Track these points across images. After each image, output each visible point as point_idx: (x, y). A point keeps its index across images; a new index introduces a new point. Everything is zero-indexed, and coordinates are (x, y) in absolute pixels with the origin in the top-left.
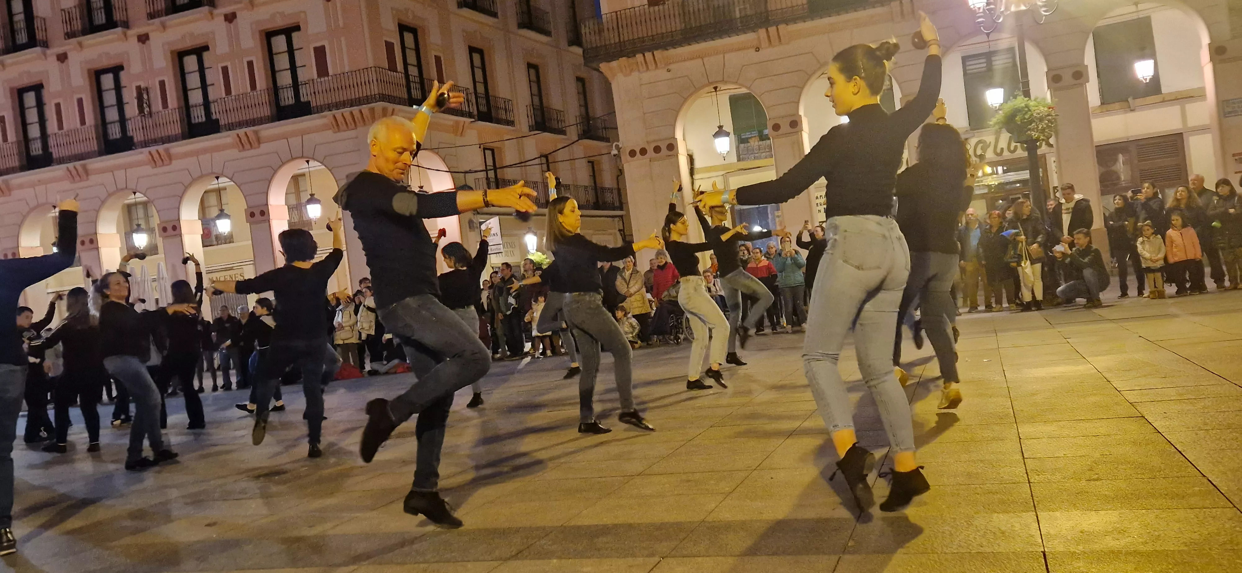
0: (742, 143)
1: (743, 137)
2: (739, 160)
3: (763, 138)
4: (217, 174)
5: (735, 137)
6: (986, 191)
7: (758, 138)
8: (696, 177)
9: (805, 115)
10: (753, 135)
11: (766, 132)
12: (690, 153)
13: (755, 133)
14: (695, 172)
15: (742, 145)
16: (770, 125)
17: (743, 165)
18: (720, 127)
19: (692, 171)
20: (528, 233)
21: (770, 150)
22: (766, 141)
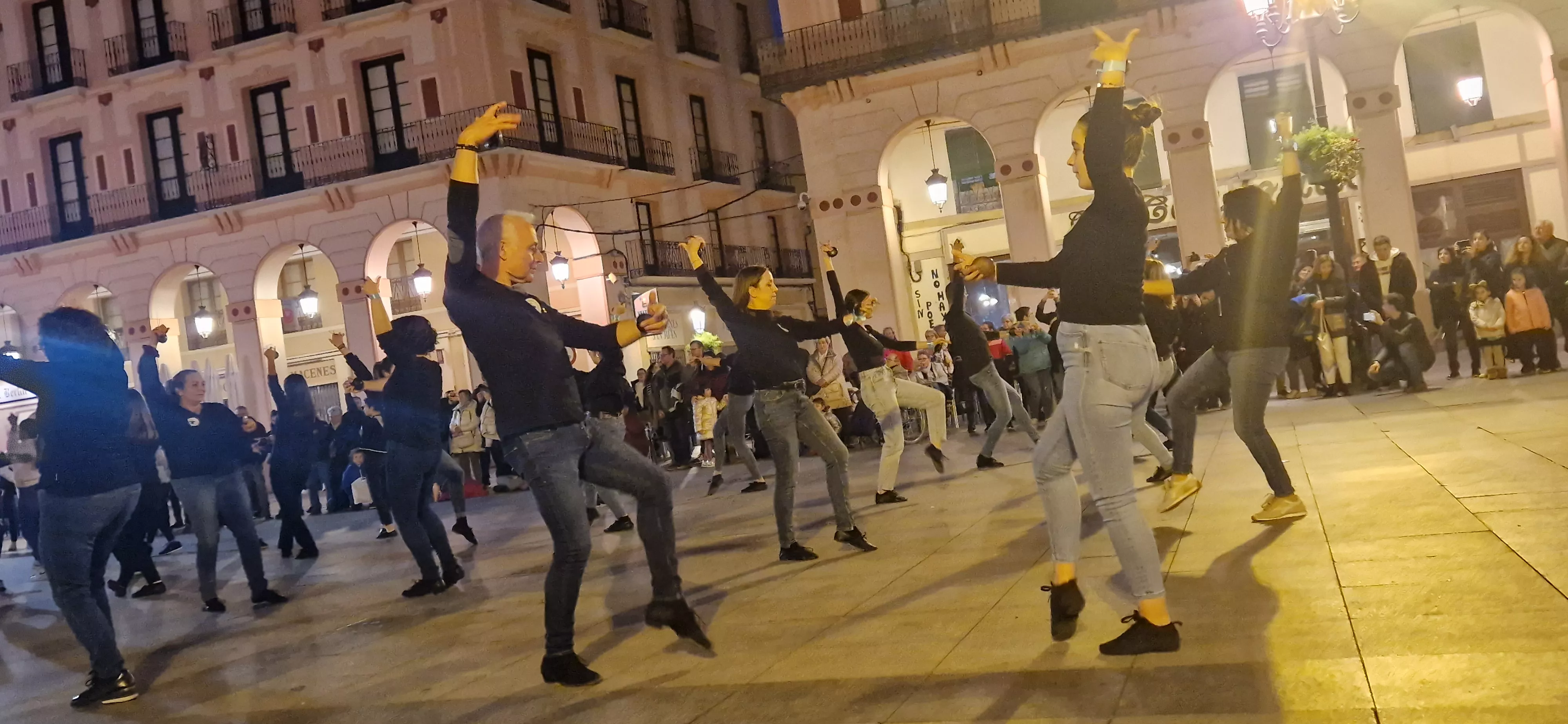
0: (962, 190)
1: (963, 183)
2: (959, 211)
3: (989, 183)
4: (302, 241)
5: (954, 182)
7: (982, 184)
8: (905, 233)
9: (1042, 154)
10: (976, 181)
11: (992, 176)
12: (897, 204)
13: (979, 178)
14: (904, 227)
15: (963, 193)
16: (997, 167)
17: (964, 217)
18: (935, 171)
19: (900, 227)
20: (693, 308)
21: (998, 198)
22: (993, 188)
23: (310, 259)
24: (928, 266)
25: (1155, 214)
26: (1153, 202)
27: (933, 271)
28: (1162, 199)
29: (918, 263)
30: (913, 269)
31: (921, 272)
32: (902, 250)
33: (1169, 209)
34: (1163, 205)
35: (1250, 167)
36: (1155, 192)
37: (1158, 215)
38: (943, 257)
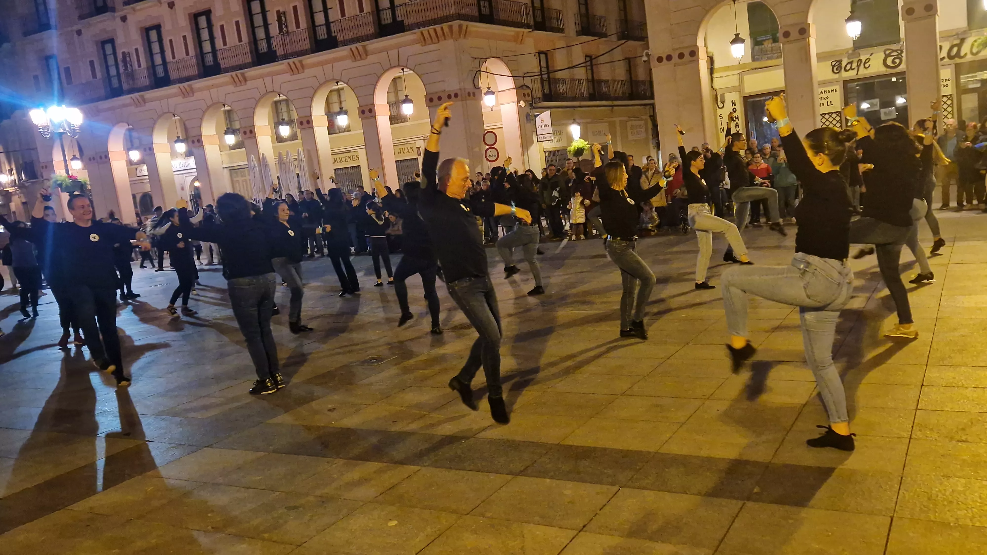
0: (756, 45)
1: (758, 40)
2: (754, 59)
3: (775, 40)
4: (337, 80)
5: (751, 40)
6: (979, 85)
7: (771, 41)
8: (715, 75)
9: (813, 23)
10: (767, 38)
11: (777, 36)
12: (710, 55)
13: (769, 37)
14: (715, 71)
15: (757, 47)
16: (781, 31)
17: (757, 64)
18: (737, 35)
19: (711, 71)
20: (573, 123)
21: (779, 51)
22: (777, 44)
23: (343, 89)
24: (729, 97)
25: (893, 62)
26: (893, 54)
27: (732, 101)
28: (899, 52)
29: (723, 96)
30: (719, 100)
31: (724, 102)
32: (712, 87)
33: (904, 59)
34: (900, 56)
35: (968, 29)
36: (895, 47)
37: (895, 63)
38: (740, 92)
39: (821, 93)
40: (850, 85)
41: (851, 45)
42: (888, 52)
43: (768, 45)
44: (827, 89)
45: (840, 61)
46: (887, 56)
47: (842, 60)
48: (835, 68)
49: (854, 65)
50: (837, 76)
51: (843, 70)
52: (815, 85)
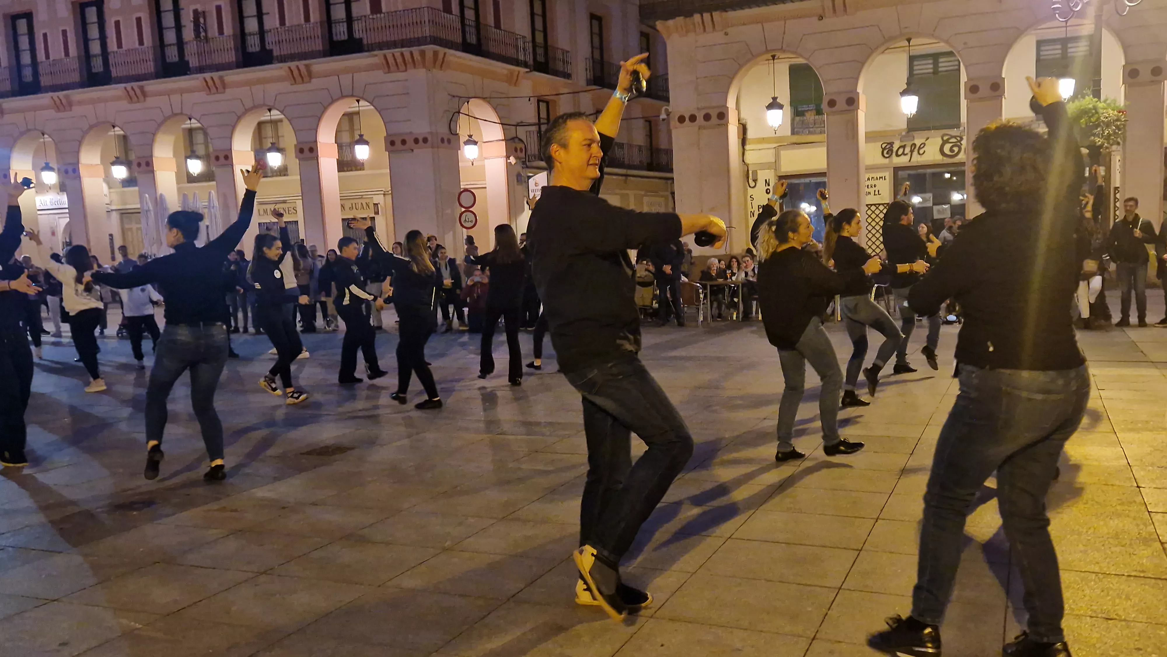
0: (798, 116)
1: (800, 109)
2: (793, 133)
3: (819, 112)
4: (269, 106)
5: (791, 108)
7: (814, 112)
8: (747, 147)
9: (863, 94)
10: (810, 109)
11: (821, 107)
12: (743, 122)
13: (812, 107)
14: (747, 142)
15: (798, 118)
16: (826, 100)
17: (796, 139)
18: (774, 99)
19: (744, 142)
21: (823, 125)
22: (820, 117)
23: (277, 121)
24: (763, 175)
25: (951, 150)
26: (951, 141)
28: (959, 139)
29: (755, 173)
30: (751, 177)
31: (756, 180)
32: (743, 161)
33: (963, 147)
34: (959, 144)
35: (1035, 119)
36: (954, 132)
37: (953, 151)
38: (776, 170)
39: (869, 179)
40: (900, 173)
41: (904, 126)
42: (945, 138)
43: (810, 117)
44: (875, 175)
45: (891, 144)
46: (944, 142)
47: (893, 143)
48: (885, 152)
49: (907, 150)
50: (887, 161)
51: (894, 154)
52: (862, 170)
